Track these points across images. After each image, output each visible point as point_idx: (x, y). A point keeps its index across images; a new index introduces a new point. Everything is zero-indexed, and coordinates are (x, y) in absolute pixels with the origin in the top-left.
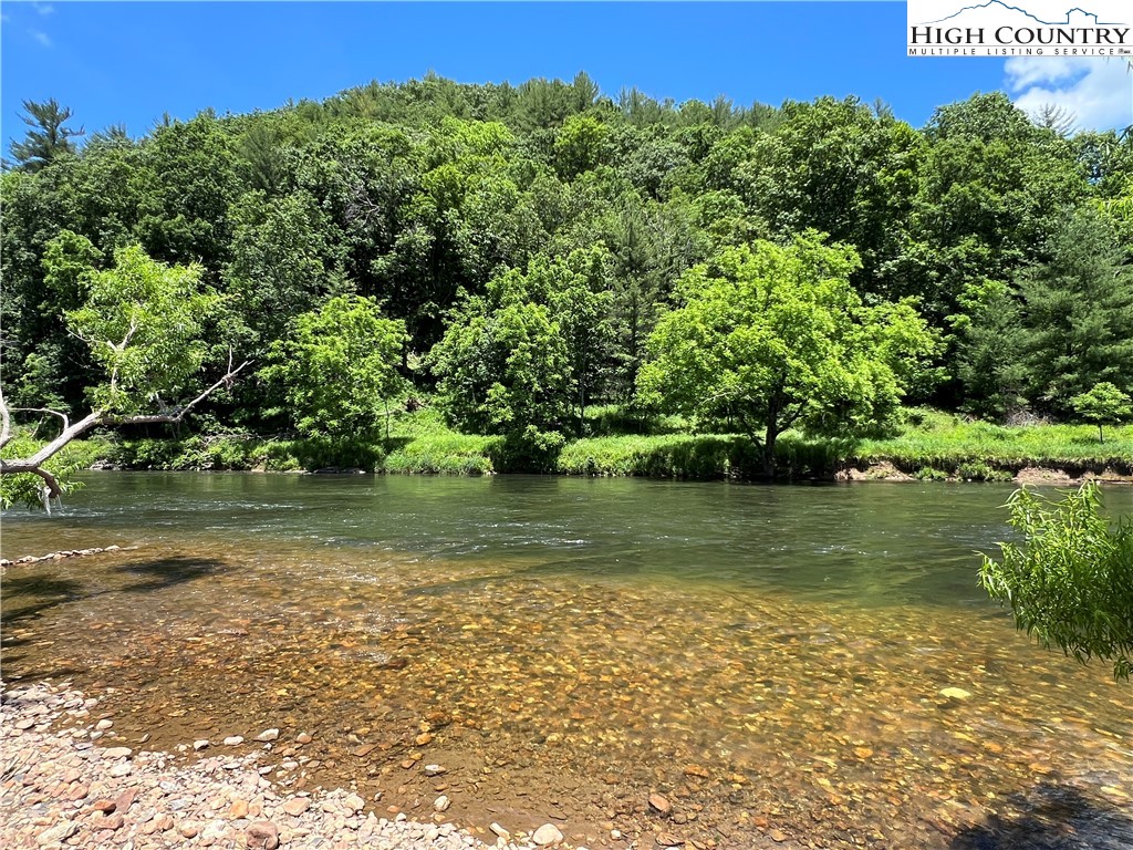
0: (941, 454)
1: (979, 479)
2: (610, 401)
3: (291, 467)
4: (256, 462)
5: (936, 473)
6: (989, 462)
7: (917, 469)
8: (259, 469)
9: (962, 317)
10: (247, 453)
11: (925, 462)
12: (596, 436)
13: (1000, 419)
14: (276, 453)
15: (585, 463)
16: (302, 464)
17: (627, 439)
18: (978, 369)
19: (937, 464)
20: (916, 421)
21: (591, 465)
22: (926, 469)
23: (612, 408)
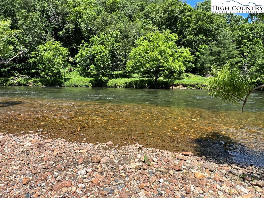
0: (192, 83)
1: (199, 88)
2: (120, 70)
3: (39, 85)
4: (30, 83)
5: (191, 87)
6: (201, 85)
7: (187, 86)
8: (31, 85)
9: (199, 53)
10: (27, 81)
11: (188, 85)
12: (117, 78)
13: (204, 76)
14: (35, 81)
15: (114, 85)
16: (42, 84)
17: (124, 79)
18: (201, 65)
19: (191, 85)
20: (187, 76)
21: (115, 85)
22: (189, 86)
23: (120, 72)
